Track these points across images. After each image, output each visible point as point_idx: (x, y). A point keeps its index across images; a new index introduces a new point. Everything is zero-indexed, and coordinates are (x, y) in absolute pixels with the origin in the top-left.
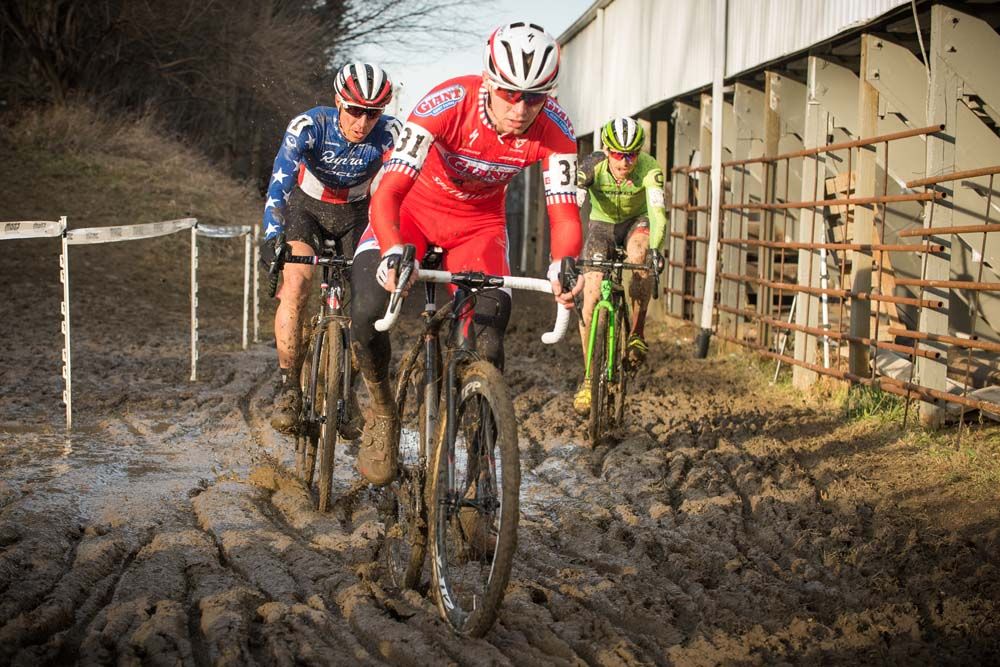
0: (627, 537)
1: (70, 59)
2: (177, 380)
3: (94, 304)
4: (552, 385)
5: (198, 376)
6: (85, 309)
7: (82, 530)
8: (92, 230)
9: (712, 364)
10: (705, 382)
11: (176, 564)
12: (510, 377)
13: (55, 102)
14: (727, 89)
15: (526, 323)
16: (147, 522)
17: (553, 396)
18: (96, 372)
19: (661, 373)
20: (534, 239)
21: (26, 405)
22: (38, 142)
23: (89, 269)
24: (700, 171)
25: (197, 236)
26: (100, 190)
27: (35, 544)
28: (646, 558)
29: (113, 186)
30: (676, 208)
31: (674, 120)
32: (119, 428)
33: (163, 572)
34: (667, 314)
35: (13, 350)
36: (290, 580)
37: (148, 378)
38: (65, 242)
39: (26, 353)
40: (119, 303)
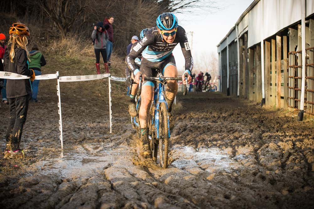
0: (263, 178)
1: (67, 21)
2: (105, 133)
3: (77, 109)
4: (244, 131)
5: (113, 132)
6: (74, 111)
7: (62, 181)
8: (69, 77)
9: (304, 123)
10: (301, 129)
11: (94, 190)
12: (228, 129)
13: (62, 37)
14: (306, 22)
15: (237, 112)
16: (86, 177)
17: (243, 135)
18: (75, 131)
19: (285, 126)
20: (242, 84)
21: (47, 142)
22: (56, 52)
23: (75, 97)
24: (298, 53)
25: (111, 80)
26: (79, 69)
27: (43, 185)
28: (269, 184)
29: (84, 67)
30: (291, 67)
31: (289, 34)
32: (81, 148)
33: (89, 192)
34: (288, 106)
35: (46, 125)
36: (136, 194)
37: (94, 133)
38: (59, 81)
39: (50, 126)
40: (86, 108)
